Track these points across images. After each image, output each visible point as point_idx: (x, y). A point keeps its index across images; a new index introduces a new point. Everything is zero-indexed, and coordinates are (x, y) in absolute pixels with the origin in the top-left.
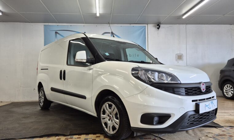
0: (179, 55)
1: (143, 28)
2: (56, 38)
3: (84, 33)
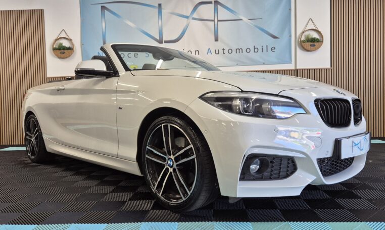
2: (103, 20)
3: (157, 5)
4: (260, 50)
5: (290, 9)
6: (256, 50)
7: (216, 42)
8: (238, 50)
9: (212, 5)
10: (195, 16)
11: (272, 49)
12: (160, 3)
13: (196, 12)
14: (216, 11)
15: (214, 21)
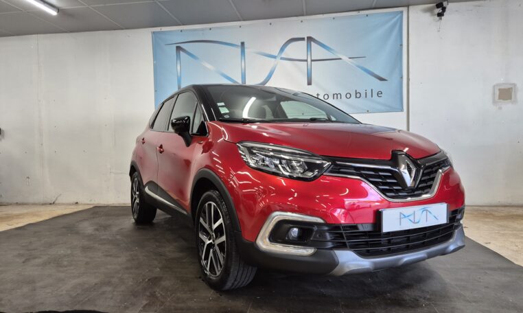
0: (503, 87)
1: (395, 19)
2: (179, 62)
3: (240, 44)
4: (363, 95)
5: (401, 45)
6: (358, 95)
7: (310, 86)
8: (335, 96)
9: (304, 43)
10: (283, 55)
11: (378, 94)
12: (242, 41)
13: (284, 52)
14: (309, 50)
15: (306, 61)
